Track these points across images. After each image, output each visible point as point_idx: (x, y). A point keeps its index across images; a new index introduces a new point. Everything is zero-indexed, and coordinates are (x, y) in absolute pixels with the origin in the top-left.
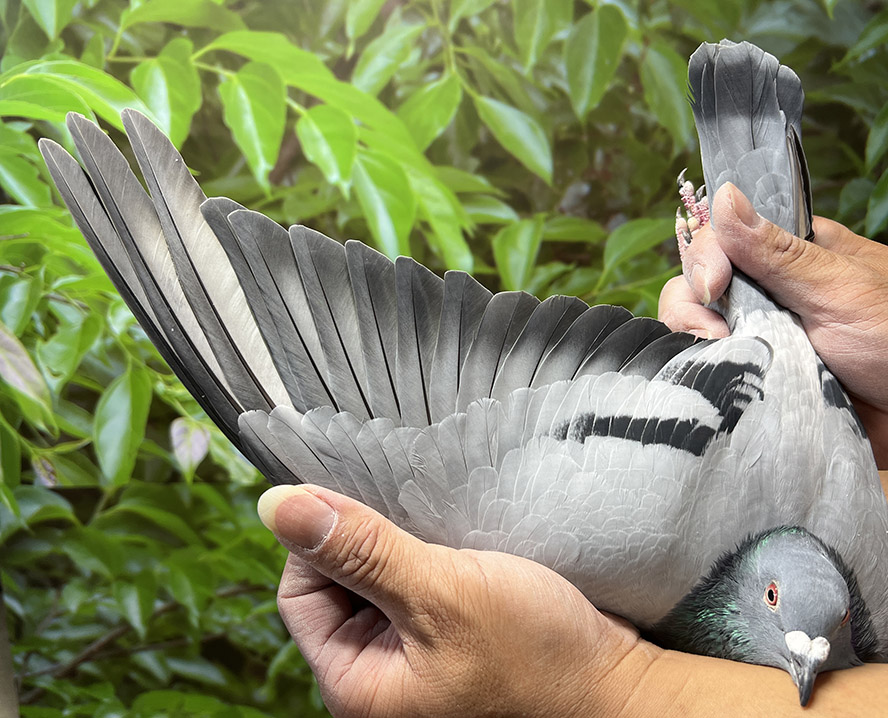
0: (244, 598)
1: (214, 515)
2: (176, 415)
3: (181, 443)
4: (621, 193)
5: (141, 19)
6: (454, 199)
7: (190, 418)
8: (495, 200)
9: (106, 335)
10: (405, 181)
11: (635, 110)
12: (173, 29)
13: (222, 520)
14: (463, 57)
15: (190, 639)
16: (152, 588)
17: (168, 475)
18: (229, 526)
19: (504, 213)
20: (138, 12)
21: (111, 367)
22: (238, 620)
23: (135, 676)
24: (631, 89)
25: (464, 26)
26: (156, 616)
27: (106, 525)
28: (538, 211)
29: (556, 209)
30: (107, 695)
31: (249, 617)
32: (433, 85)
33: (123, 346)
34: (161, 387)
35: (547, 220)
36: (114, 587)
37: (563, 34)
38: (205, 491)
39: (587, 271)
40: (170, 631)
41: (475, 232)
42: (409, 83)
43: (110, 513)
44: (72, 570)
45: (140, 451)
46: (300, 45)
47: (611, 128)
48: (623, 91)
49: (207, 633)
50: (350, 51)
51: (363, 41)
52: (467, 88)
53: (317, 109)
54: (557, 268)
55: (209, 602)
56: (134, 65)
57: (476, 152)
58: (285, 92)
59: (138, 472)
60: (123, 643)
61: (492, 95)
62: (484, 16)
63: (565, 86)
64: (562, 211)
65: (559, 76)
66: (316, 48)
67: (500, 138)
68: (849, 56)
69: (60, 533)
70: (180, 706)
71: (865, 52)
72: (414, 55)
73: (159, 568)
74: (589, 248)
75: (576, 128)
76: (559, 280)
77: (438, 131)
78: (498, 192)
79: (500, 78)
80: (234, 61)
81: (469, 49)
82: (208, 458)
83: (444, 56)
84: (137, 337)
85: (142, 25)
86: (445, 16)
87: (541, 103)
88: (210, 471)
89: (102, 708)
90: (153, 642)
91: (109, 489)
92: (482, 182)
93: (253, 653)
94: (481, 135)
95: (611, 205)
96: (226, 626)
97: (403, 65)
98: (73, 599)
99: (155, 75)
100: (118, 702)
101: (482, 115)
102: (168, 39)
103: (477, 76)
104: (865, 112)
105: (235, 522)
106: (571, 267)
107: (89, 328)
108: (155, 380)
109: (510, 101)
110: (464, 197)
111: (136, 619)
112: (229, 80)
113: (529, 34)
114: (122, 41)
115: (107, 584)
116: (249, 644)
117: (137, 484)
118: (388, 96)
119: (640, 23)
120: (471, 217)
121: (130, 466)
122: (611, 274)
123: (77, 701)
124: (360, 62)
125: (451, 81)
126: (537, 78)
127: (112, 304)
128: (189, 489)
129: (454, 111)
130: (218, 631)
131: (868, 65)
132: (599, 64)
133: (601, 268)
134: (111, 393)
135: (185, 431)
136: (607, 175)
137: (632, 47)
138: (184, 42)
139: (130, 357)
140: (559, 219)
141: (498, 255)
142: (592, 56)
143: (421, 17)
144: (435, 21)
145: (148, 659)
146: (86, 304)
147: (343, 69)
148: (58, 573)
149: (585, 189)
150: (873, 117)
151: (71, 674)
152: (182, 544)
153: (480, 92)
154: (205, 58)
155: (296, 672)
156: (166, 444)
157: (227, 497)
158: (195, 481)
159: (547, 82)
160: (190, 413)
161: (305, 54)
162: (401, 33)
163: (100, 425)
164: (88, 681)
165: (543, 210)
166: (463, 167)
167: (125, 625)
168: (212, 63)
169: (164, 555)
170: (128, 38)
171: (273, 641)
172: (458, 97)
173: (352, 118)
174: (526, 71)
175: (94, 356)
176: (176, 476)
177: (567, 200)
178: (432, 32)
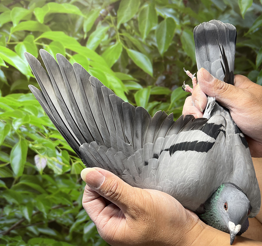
0: (61, 209)
1: (50, 184)
2: (36, 154)
3: (38, 162)
4: (175, 78)
5: (17, 30)
6: (121, 82)
7: (40, 154)
8: (135, 82)
9: (12, 130)
10: (105, 77)
11: (179, 51)
12: (27, 32)
13: (52, 185)
14: (122, 36)
15: (44, 222)
16: (32, 207)
17: (34, 172)
18: (55, 187)
19: (138, 86)
20: (16, 27)
21: (14, 140)
22: (59, 216)
23: (28, 233)
24: (178, 45)
25: (122, 26)
26: (33, 215)
27: (16, 189)
28: (149, 85)
29: (155, 84)
30: (20, 240)
31: (62, 215)
32: (113, 46)
33: (18, 133)
34: (31, 145)
35: (152, 88)
36: (20, 207)
37: (155, 28)
38: (46, 177)
39: (165, 103)
40: (38, 220)
41: (129, 93)
42: (105, 46)
43: (17, 185)
44: (6, 203)
45: (25, 165)
46: (69, 35)
47: (172, 57)
48: (175, 45)
49: (49, 220)
50: (85, 36)
51: (89, 33)
52: (124, 46)
53: (75, 56)
54: (156, 103)
55: (50, 210)
56: (15, 45)
57: (128, 67)
58: (65, 50)
59: (25, 172)
60: (24, 224)
61: (132, 49)
62: (128, 23)
63: (156, 45)
64: (156, 85)
65: (154, 41)
66: (74, 36)
67: (135, 62)
68: (250, 31)
69: (2, 192)
70: (43, 242)
71: (255, 29)
72: (106, 37)
73: (33, 201)
74: (166, 96)
75: (160, 58)
76: (156, 107)
77: (115, 61)
78: (136, 80)
79: (134, 43)
80: (47, 41)
81: (124, 34)
82: (47, 167)
83: (116, 37)
84: (22, 130)
85: (18, 32)
86: (116, 23)
87: (148, 50)
88: (48, 171)
89: (18, 243)
90: (33, 223)
91: (16, 178)
92: (130, 77)
93: (64, 225)
94: (129, 61)
95: (173, 82)
96: (56, 218)
97: (103, 40)
98: (7, 211)
99: (22, 47)
100: (23, 241)
101: (129, 55)
102: (26, 35)
103: (127, 43)
104: (255, 49)
105: (56, 186)
106: (160, 103)
107: (7, 128)
108: (29, 143)
109: (138, 50)
110: (124, 82)
111: (27, 217)
112: (47, 47)
113: (144, 28)
114: (12, 37)
115: (17, 206)
116: (63, 223)
117: (25, 175)
118: (98, 50)
119: (180, 23)
120: (127, 88)
121: (22, 170)
122: (173, 104)
123: (10, 242)
124: (89, 40)
125: (119, 44)
126: (147, 43)
127: (13, 121)
128: (41, 176)
129: (120, 54)
130: (53, 219)
131: (256, 33)
132: (167, 37)
133: (170, 102)
134: (15, 148)
135: (39, 159)
136: (171, 73)
137: (178, 31)
138: (31, 36)
139: (20, 136)
140: (156, 88)
141: (136, 100)
142: (165, 34)
143: (108, 24)
144: (112, 25)
145: (32, 228)
146: (5, 121)
147: (83, 42)
148: (2, 204)
149: (164, 77)
150: (258, 50)
151: (8, 234)
152: (40, 193)
153: (128, 48)
154: (38, 41)
155: (78, 231)
156: (33, 163)
157: (54, 179)
158: (43, 174)
159: (150, 44)
160: (40, 153)
161: (70, 38)
162: (101, 30)
163: (12, 158)
164: (14, 235)
165: (150, 85)
166: (124, 72)
167: (24, 219)
168: (41, 43)
169: (35, 197)
170: (14, 36)
171: (70, 222)
172: (121, 50)
173: (87, 58)
174: (143, 40)
175: (9, 137)
176: (37, 173)
177: (158, 81)
178: (112, 29)
